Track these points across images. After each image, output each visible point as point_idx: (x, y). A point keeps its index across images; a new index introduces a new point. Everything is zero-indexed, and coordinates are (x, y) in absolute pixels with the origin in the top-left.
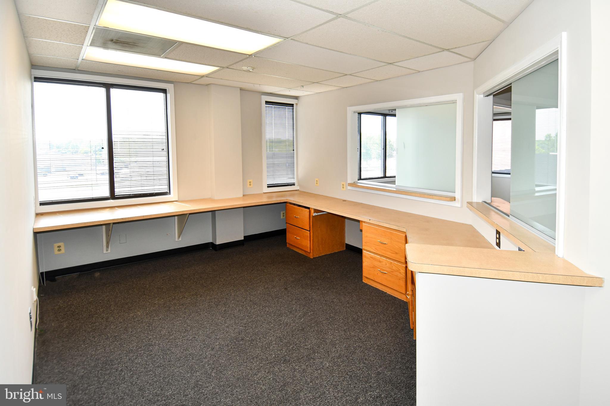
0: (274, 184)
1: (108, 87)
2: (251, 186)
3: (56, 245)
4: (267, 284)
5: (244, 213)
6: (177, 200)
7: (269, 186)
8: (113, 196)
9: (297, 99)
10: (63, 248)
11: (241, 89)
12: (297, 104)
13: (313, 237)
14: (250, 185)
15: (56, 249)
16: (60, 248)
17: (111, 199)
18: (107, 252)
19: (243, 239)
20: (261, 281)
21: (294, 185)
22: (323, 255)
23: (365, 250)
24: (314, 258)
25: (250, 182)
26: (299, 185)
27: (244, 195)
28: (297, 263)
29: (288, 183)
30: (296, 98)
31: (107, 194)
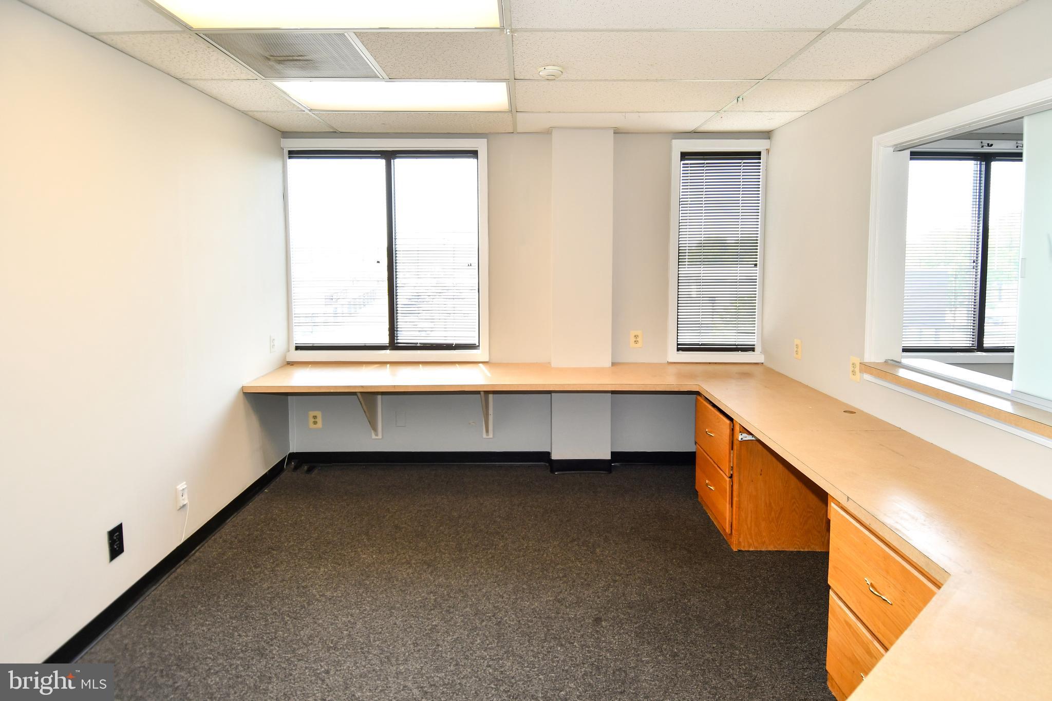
0: (700, 343)
1: (389, 156)
2: (639, 345)
3: (312, 414)
4: (570, 590)
5: (613, 405)
6: (487, 360)
7: (681, 348)
8: (393, 345)
9: (769, 139)
10: (319, 420)
11: (617, 132)
12: (768, 151)
13: (739, 496)
14: (636, 342)
15: (312, 420)
16: (316, 420)
17: (390, 348)
18: (377, 437)
19: (609, 457)
20: (565, 576)
21: (753, 350)
22: (770, 549)
23: (833, 590)
24: (739, 551)
25: (636, 336)
26: (764, 351)
27: (613, 364)
28: (685, 552)
29: (737, 343)
30: (767, 135)
31: (385, 340)
